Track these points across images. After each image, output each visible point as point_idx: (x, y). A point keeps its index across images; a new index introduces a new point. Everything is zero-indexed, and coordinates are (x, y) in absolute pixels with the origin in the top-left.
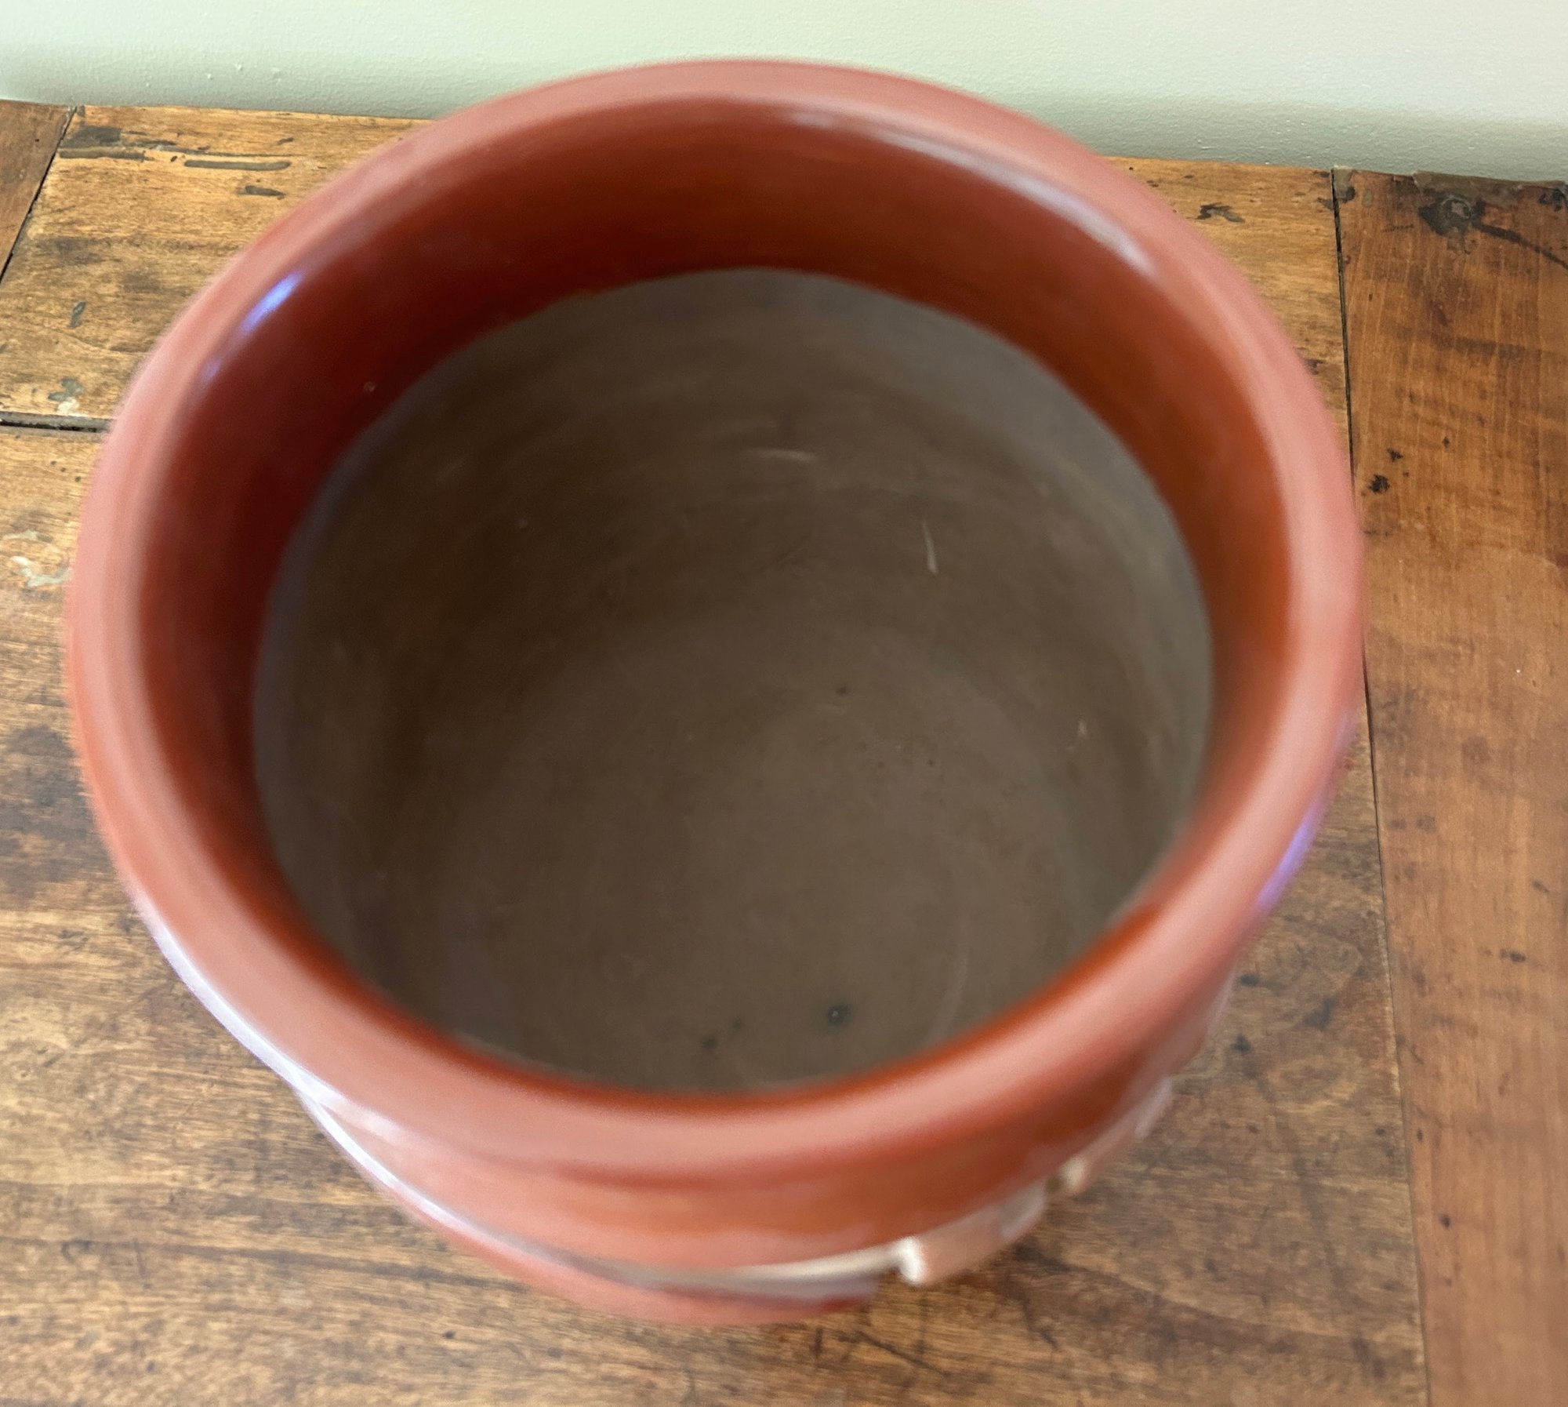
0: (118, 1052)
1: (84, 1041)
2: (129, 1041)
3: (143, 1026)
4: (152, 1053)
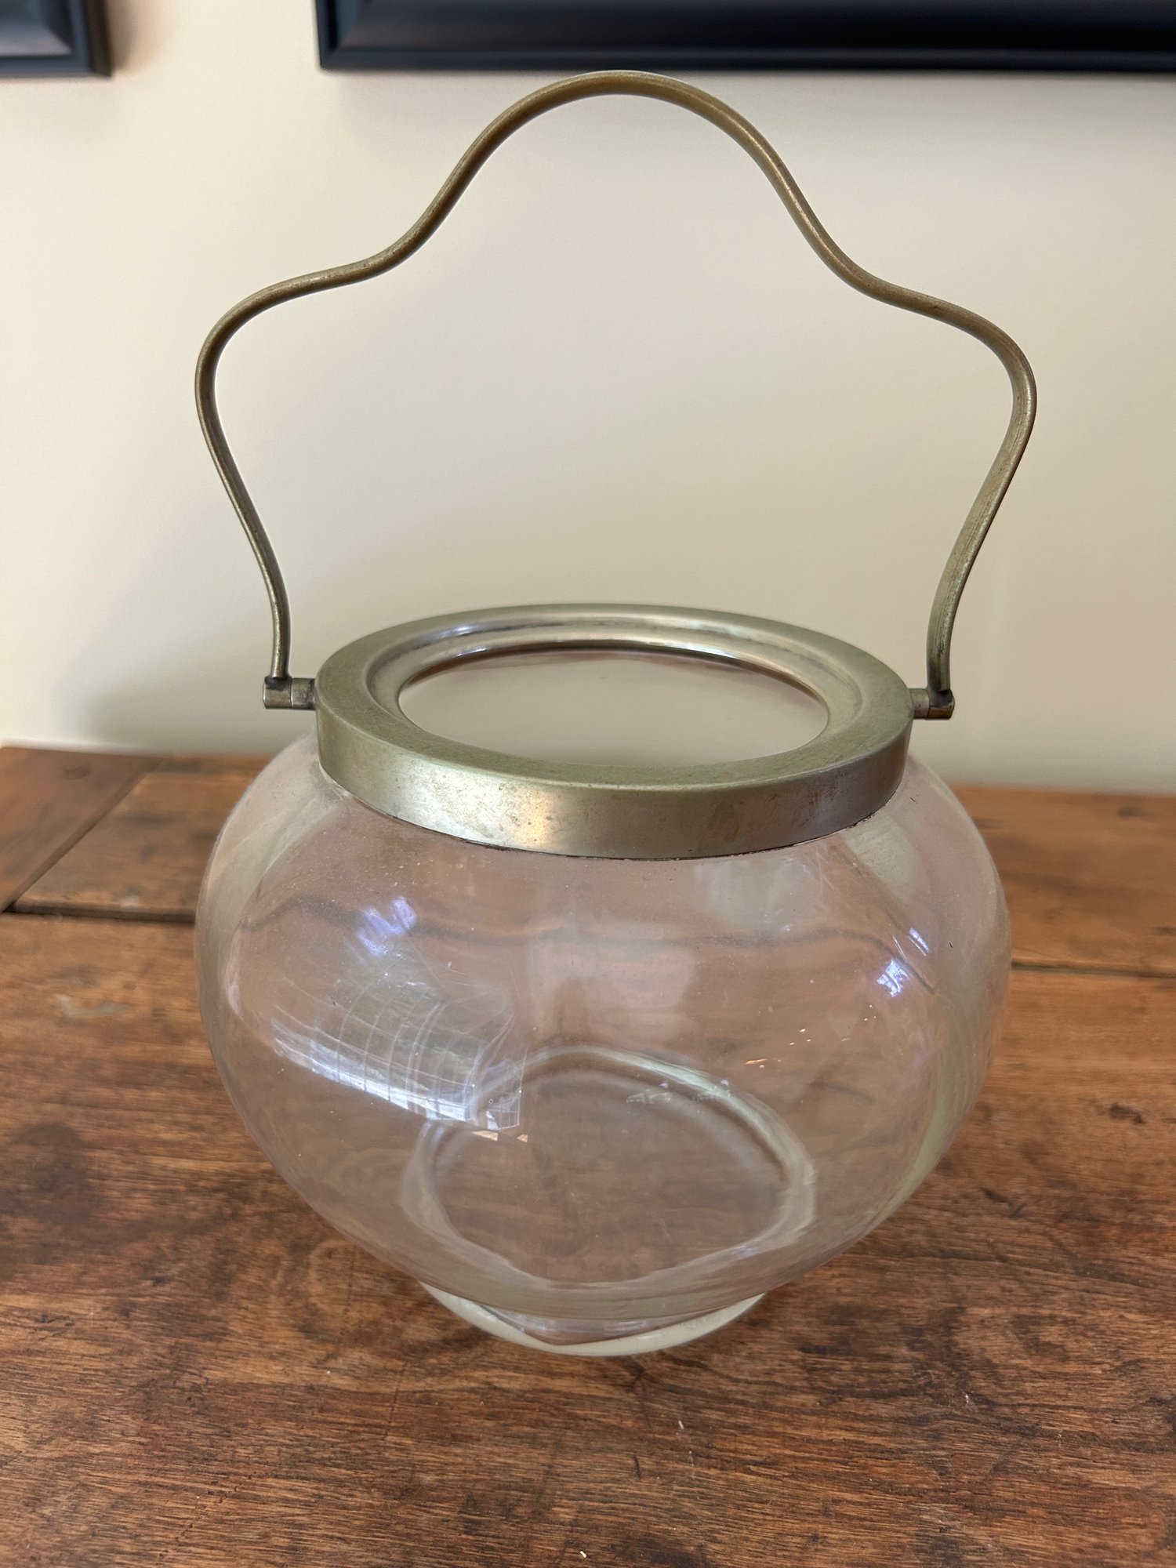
0: (93, 1455)
1: (48, 1441)
2: (110, 1442)
3: (132, 1424)
4: (139, 1458)
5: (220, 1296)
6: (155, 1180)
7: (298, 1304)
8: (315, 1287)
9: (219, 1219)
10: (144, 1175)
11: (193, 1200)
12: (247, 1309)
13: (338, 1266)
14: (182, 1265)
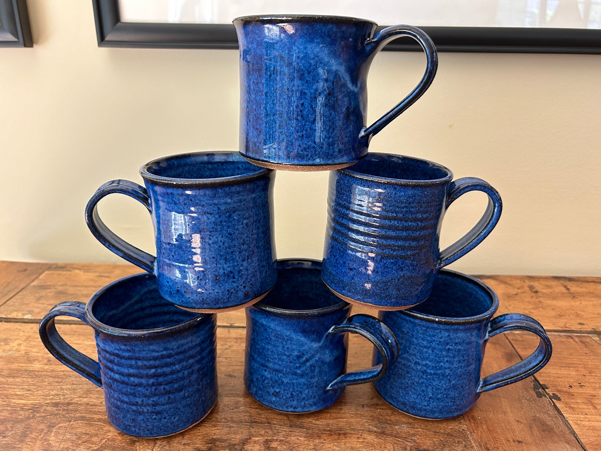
5: (22, 441)
6: (11, 407)
7: (45, 443)
8: (52, 438)
9: (29, 418)
10: (8, 405)
11: (21, 413)
12: (29, 445)
13: (61, 431)
14: (12, 432)
